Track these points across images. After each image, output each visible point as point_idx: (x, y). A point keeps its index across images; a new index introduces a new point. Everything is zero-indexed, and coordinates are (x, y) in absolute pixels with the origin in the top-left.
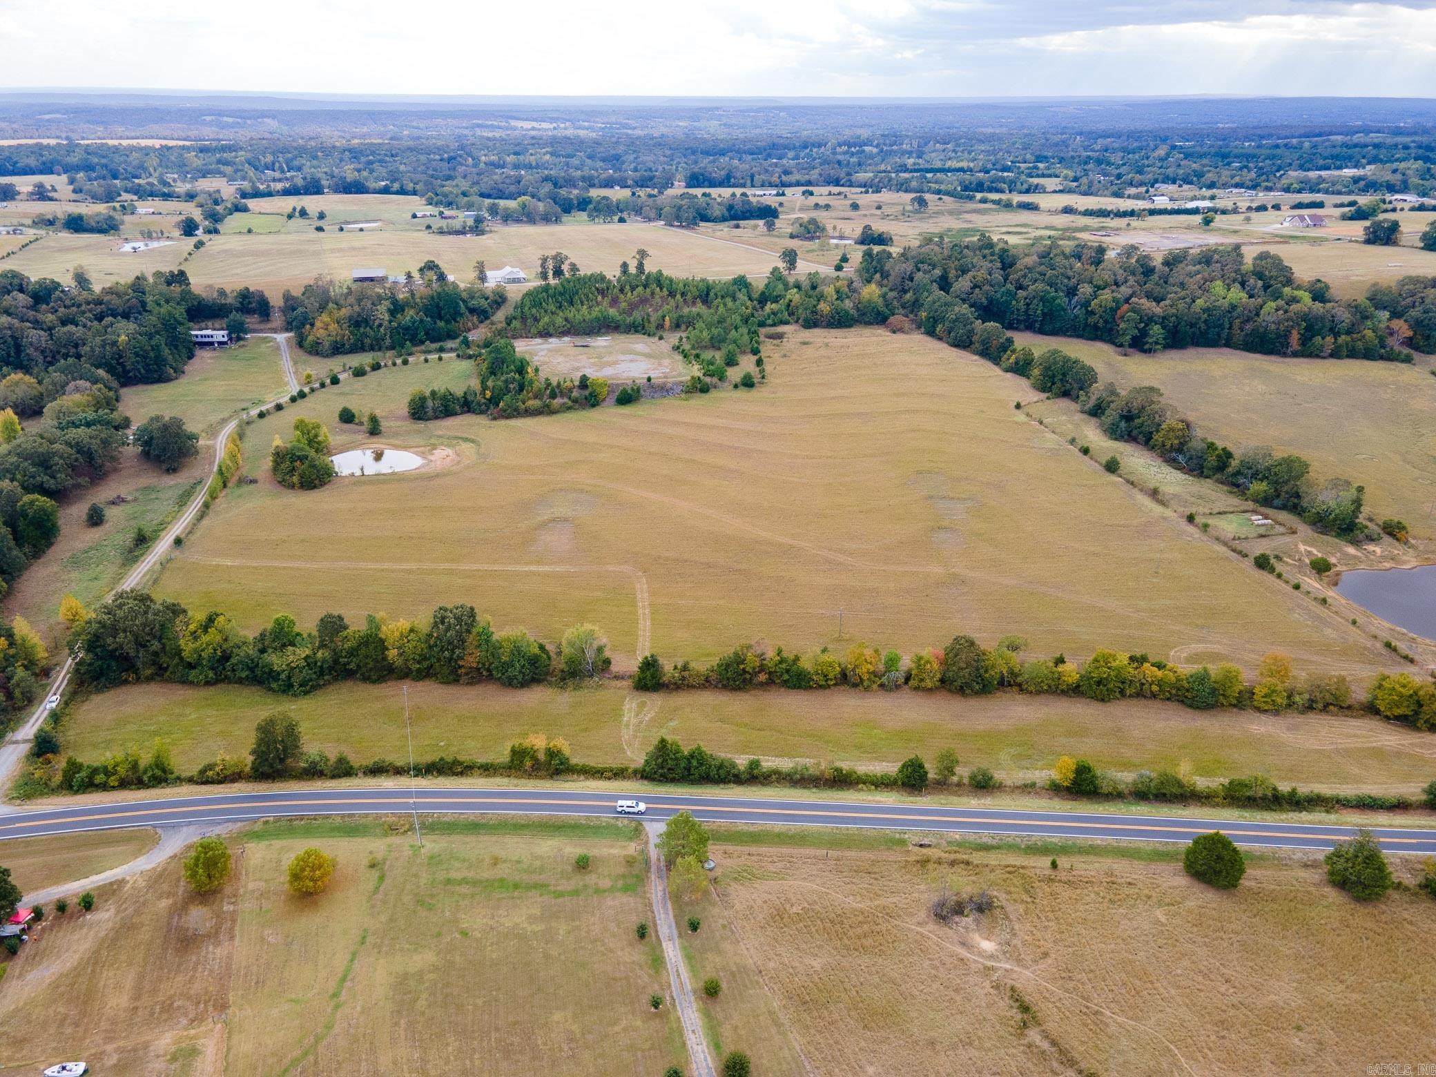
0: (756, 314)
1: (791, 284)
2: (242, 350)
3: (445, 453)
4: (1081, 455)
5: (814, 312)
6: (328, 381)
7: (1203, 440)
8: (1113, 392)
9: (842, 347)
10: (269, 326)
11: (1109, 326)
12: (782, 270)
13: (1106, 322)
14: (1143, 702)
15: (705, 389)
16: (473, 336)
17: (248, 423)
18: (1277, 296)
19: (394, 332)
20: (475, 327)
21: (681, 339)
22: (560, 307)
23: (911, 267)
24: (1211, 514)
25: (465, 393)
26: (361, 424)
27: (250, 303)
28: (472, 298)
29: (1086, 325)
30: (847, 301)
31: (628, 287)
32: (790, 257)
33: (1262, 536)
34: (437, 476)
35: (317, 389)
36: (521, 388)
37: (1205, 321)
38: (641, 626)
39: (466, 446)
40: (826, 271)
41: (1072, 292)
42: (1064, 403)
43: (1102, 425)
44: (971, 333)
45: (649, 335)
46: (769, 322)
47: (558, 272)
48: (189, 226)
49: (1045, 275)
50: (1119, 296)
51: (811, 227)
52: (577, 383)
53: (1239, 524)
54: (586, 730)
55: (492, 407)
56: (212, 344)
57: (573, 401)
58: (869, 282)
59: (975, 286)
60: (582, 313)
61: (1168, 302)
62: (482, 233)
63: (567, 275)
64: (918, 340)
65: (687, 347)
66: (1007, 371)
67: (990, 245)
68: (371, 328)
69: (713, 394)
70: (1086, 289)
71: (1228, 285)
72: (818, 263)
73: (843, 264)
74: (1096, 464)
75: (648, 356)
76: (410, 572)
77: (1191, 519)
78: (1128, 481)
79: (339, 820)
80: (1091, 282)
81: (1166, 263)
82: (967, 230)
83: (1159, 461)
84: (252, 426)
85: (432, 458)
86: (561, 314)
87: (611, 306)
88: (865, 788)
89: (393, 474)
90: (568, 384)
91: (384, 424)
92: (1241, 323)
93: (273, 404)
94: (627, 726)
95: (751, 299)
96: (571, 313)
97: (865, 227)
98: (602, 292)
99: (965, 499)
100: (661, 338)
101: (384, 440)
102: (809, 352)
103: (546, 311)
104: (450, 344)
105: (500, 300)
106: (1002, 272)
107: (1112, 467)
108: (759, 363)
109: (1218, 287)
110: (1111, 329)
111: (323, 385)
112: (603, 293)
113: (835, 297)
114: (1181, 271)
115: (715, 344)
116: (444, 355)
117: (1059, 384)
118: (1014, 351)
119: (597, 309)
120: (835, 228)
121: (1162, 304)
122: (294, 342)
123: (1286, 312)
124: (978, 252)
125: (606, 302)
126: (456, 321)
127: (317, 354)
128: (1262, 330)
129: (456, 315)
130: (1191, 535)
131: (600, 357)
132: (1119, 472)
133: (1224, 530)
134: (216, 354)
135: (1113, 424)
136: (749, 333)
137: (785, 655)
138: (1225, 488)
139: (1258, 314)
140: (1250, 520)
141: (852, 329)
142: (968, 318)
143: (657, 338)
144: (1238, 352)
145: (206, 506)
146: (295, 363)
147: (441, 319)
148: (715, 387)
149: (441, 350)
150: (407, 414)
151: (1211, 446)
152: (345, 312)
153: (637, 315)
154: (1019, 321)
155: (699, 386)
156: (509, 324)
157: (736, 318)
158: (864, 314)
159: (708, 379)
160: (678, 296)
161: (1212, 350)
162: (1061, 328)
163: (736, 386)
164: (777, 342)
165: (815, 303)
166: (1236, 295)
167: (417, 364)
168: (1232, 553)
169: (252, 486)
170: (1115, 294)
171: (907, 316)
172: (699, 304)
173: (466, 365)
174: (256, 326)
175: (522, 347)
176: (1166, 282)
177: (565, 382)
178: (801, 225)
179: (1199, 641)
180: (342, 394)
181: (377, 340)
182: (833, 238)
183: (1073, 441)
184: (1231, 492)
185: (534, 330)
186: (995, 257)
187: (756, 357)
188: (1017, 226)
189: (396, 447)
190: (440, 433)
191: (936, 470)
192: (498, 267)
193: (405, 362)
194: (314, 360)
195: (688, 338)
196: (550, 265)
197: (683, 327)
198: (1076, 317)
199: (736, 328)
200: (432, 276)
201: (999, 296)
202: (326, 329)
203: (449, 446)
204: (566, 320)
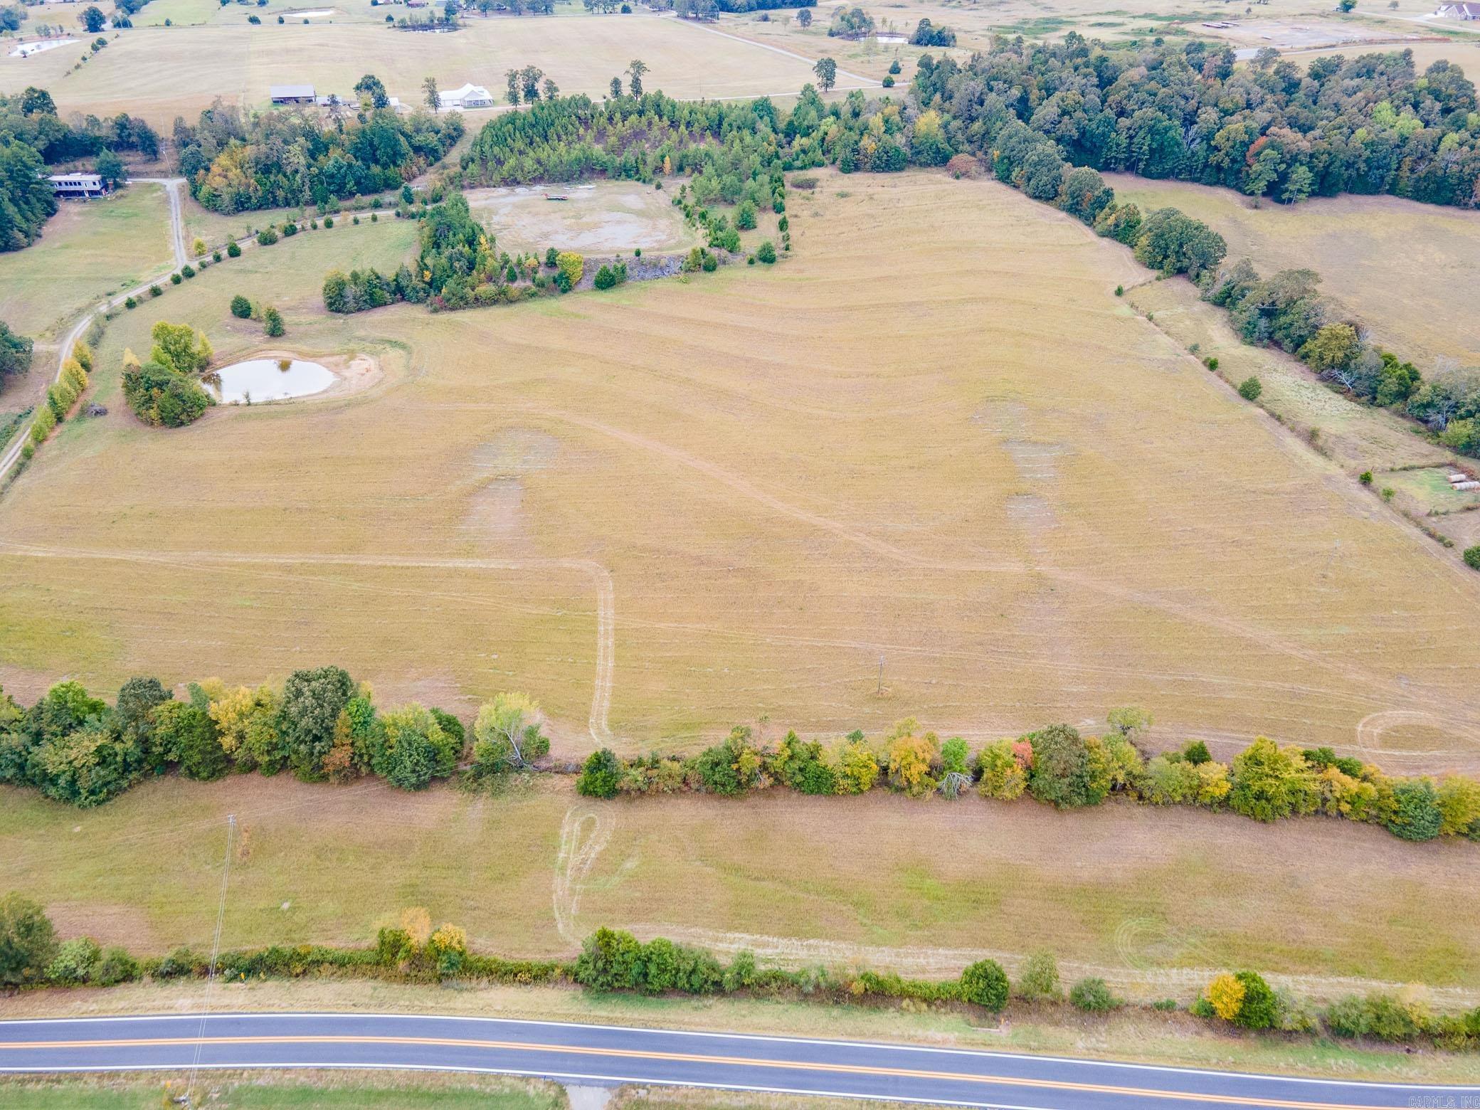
0: (781, 152)
1: (827, 108)
2: (119, 202)
3: (365, 365)
4: (1205, 370)
5: (856, 151)
6: (225, 253)
7: (1377, 350)
8: (1250, 275)
9: (890, 200)
10: (158, 167)
11: (1236, 166)
12: (816, 88)
13: (1234, 161)
14: (1324, 824)
15: (710, 268)
16: (420, 186)
17: (108, 317)
18: (1459, 125)
19: (315, 180)
20: (422, 172)
21: (683, 189)
22: (531, 143)
23: (981, 86)
24: (1392, 470)
25: (397, 275)
26: (258, 320)
27: (130, 135)
28: (418, 131)
29: (1206, 165)
30: (898, 136)
31: (618, 115)
32: (827, 70)
33: (1469, 509)
34: (348, 405)
35: (209, 264)
36: (471, 266)
37: (1367, 161)
38: (599, 669)
39: (394, 354)
40: (872, 89)
41: (1189, 120)
42: (1180, 285)
43: (1232, 321)
44: (1058, 180)
45: (644, 182)
46: (798, 163)
47: (531, 93)
48: (93, 19)
49: (1155, 95)
50: (1254, 125)
51: (855, 20)
52: (543, 259)
53: (1435, 488)
54: (502, 877)
55: (432, 293)
56: (81, 193)
57: (538, 285)
58: (926, 104)
59: (1064, 113)
60: (560, 152)
61: (1317, 132)
62: (454, 27)
63: (543, 97)
64: (988, 186)
65: (690, 201)
66: (1103, 235)
67: (1084, 52)
68: (285, 175)
69: (722, 272)
70: (1209, 115)
71: (1398, 107)
72: (863, 74)
73: (894, 77)
74: (1227, 386)
75: (640, 214)
76: (288, 569)
77: (1366, 480)
78: (1272, 415)
79: (93, 1083)
80: (1216, 105)
81: (1315, 75)
82: (1048, 21)
83: (1312, 378)
84: (116, 321)
85: (347, 373)
86: (531, 154)
87: (597, 140)
88: (912, 1009)
89: (290, 402)
90: (532, 261)
91: (287, 319)
92: (1415, 161)
93: (147, 288)
94: (563, 869)
95: (775, 131)
96: (544, 152)
97: (922, 22)
98: (584, 122)
99: (1051, 444)
100: (659, 187)
101: (287, 345)
102: (848, 208)
103: (512, 150)
104: (389, 197)
105: (455, 134)
106: (1098, 91)
107: (1249, 392)
108: (783, 225)
109: (1384, 109)
110: (1239, 171)
111: (218, 259)
112: (586, 123)
113: (883, 129)
114: (1335, 87)
115: (727, 198)
116: (380, 213)
117: (1173, 259)
118: (1113, 208)
119: (578, 146)
120: (884, 21)
121: (1310, 135)
122: (188, 192)
123: (1472, 147)
124: (1067, 61)
125: (590, 136)
126: (395, 164)
127: (215, 210)
128: (1440, 173)
129: (395, 157)
130: (1367, 508)
131: (578, 216)
132: (1260, 398)
133: (1413, 498)
134: (86, 208)
135: (1249, 323)
136: (771, 182)
137: (798, 748)
138: (1408, 424)
139: (1435, 150)
140: (1448, 480)
141: (904, 174)
142: (1055, 160)
143: (653, 186)
144: (1404, 201)
145: (28, 455)
146: (187, 223)
147: (377, 162)
148: (724, 263)
149: (377, 205)
150: (323, 304)
151: (1389, 361)
152: (250, 151)
153: (628, 156)
154: (1118, 161)
155: (703, 262)
156: (465, 168)
157: (755, 159)
158: (919, 153)
159: (714, 252)
160: (682, 128)
161: (1370, 199)
162: (1172, 170)
163: (751, 262)
164: (807, 192)
165: (857, 138)
166: (1408, 122)
167: (344, 226)
168: (1430, 540)
169: (99, 420)
170: (1248, 122)
171: (974, 154)
172: (710, 139)
173: (408, 229)
174: (141, 168)
175: (477, 200)
176: (1315, 103)
177: (527, 258)
178: (843, 19)
179: (1397, 704)
180: (241, 271)
181: (293, 191)
182: (883, 34)
183: (1194, 349)
184: (1417, 432)
185: (497, 177)
186: (1091, 70)
187: (780, 217)
188: (1109, 13)
189: (305, 356)
190: (362, 333)
191: (1013, 395)
192: (458, 83)
193: (329, 224)
194: (213, 218)
195: (692, 187)
196: (520, 83)
197: (688, 170)
198: (1193, 154)
199: (755, 175)
200: (369, 97)
201: (1094, 126)
202: (225, 177)
203: (372, 354)
204: (539, 162)
